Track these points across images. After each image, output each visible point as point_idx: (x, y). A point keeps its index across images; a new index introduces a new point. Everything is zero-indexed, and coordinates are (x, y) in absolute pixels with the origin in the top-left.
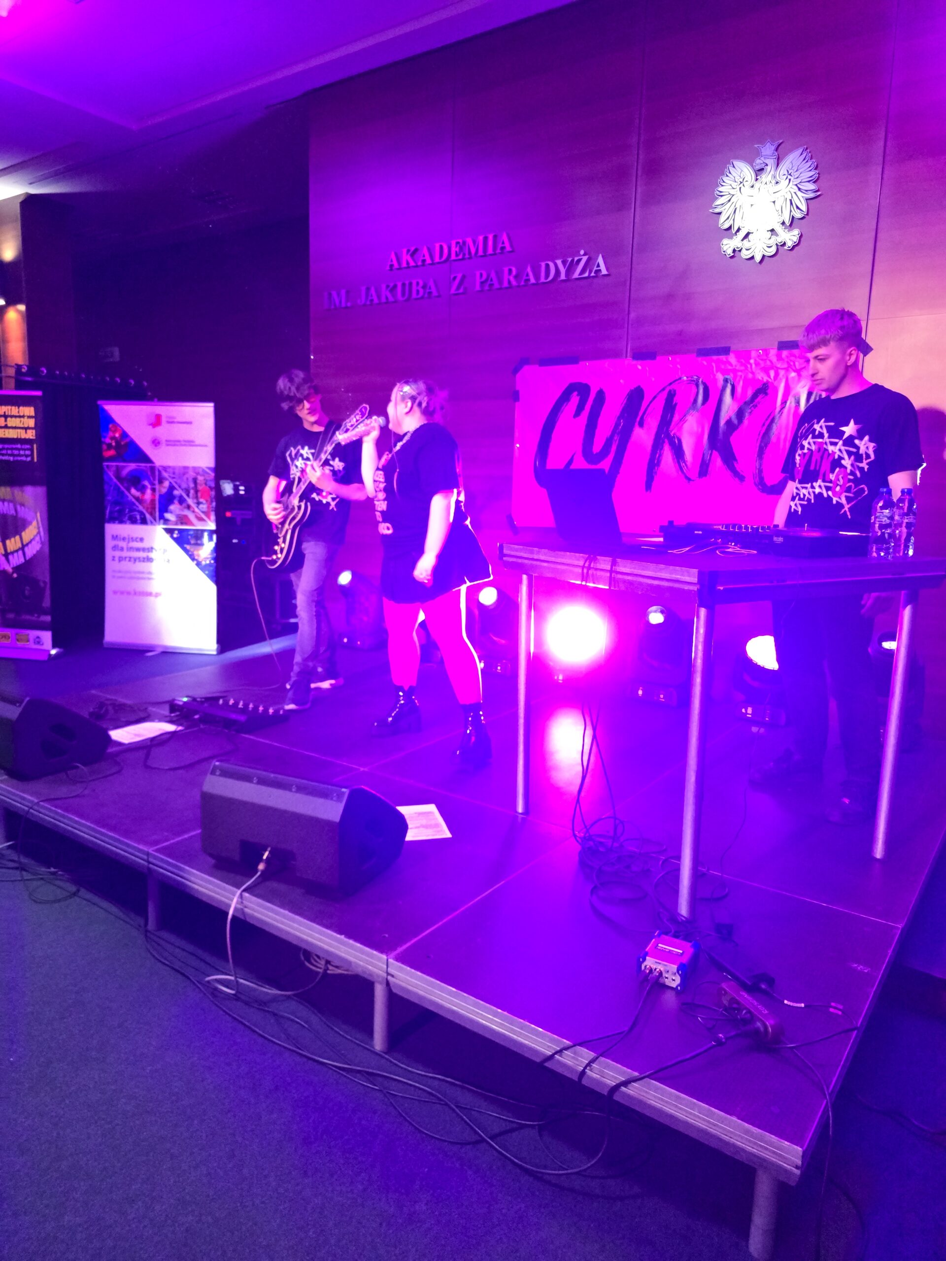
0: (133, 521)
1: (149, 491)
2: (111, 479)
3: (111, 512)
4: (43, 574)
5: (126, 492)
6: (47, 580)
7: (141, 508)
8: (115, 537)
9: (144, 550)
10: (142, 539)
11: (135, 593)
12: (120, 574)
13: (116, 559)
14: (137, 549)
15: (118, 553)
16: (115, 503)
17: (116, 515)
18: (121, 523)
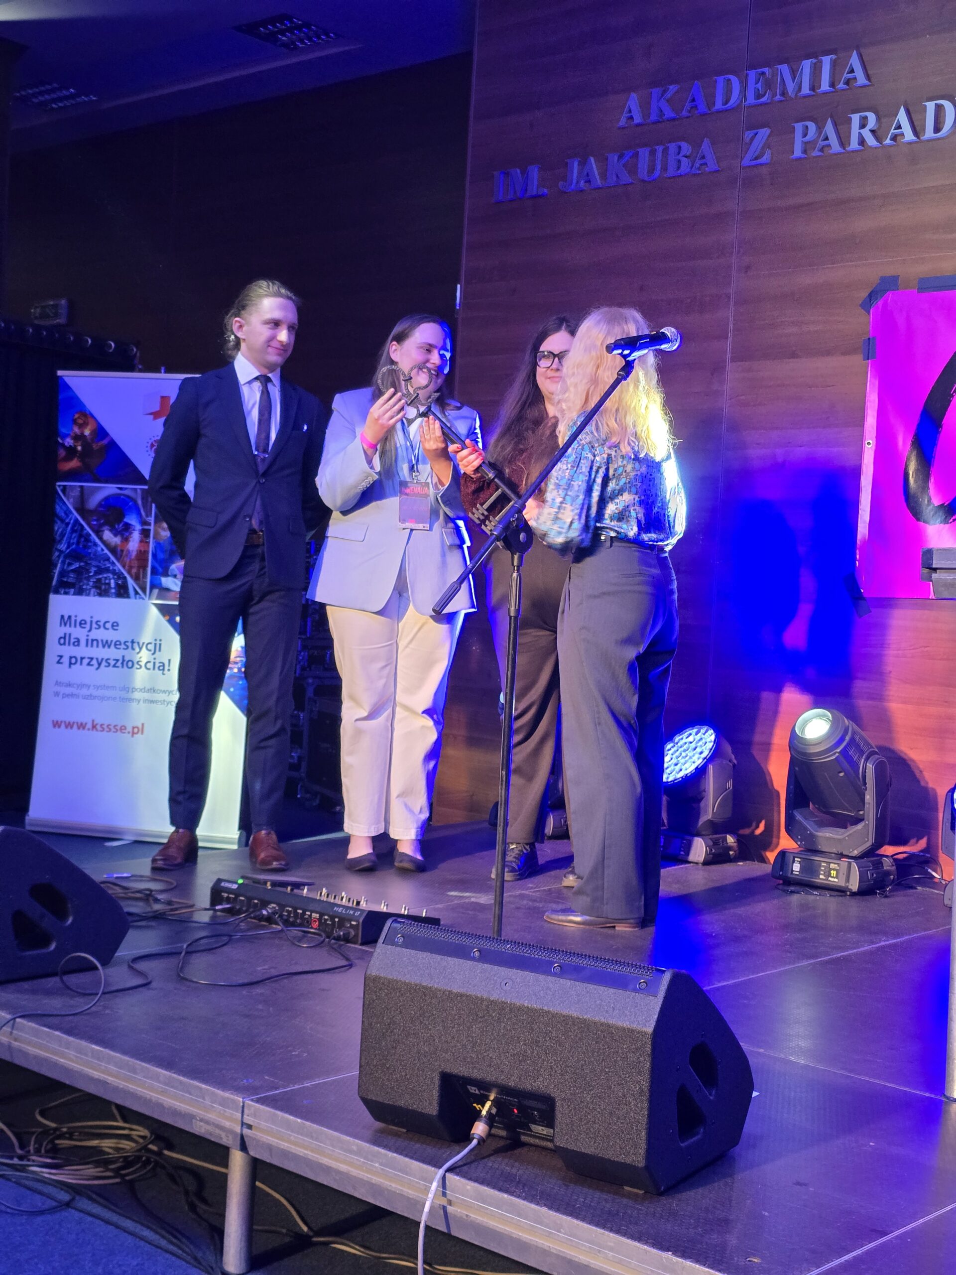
0: (103, 592)
1: (136, 536)
2: (68, 512)
3: (62, 573)
5: (94, 536)
7: (119, 566)
8: (65, 621)
9: (117, 644)
10: (115, 625)
11: (94, 727)
12: (68, 690)
13: (65, 660)
14: (107, 644)
15: (68, 651)
16: (75, 555)
17: (72, 578)
18: (80, 592)
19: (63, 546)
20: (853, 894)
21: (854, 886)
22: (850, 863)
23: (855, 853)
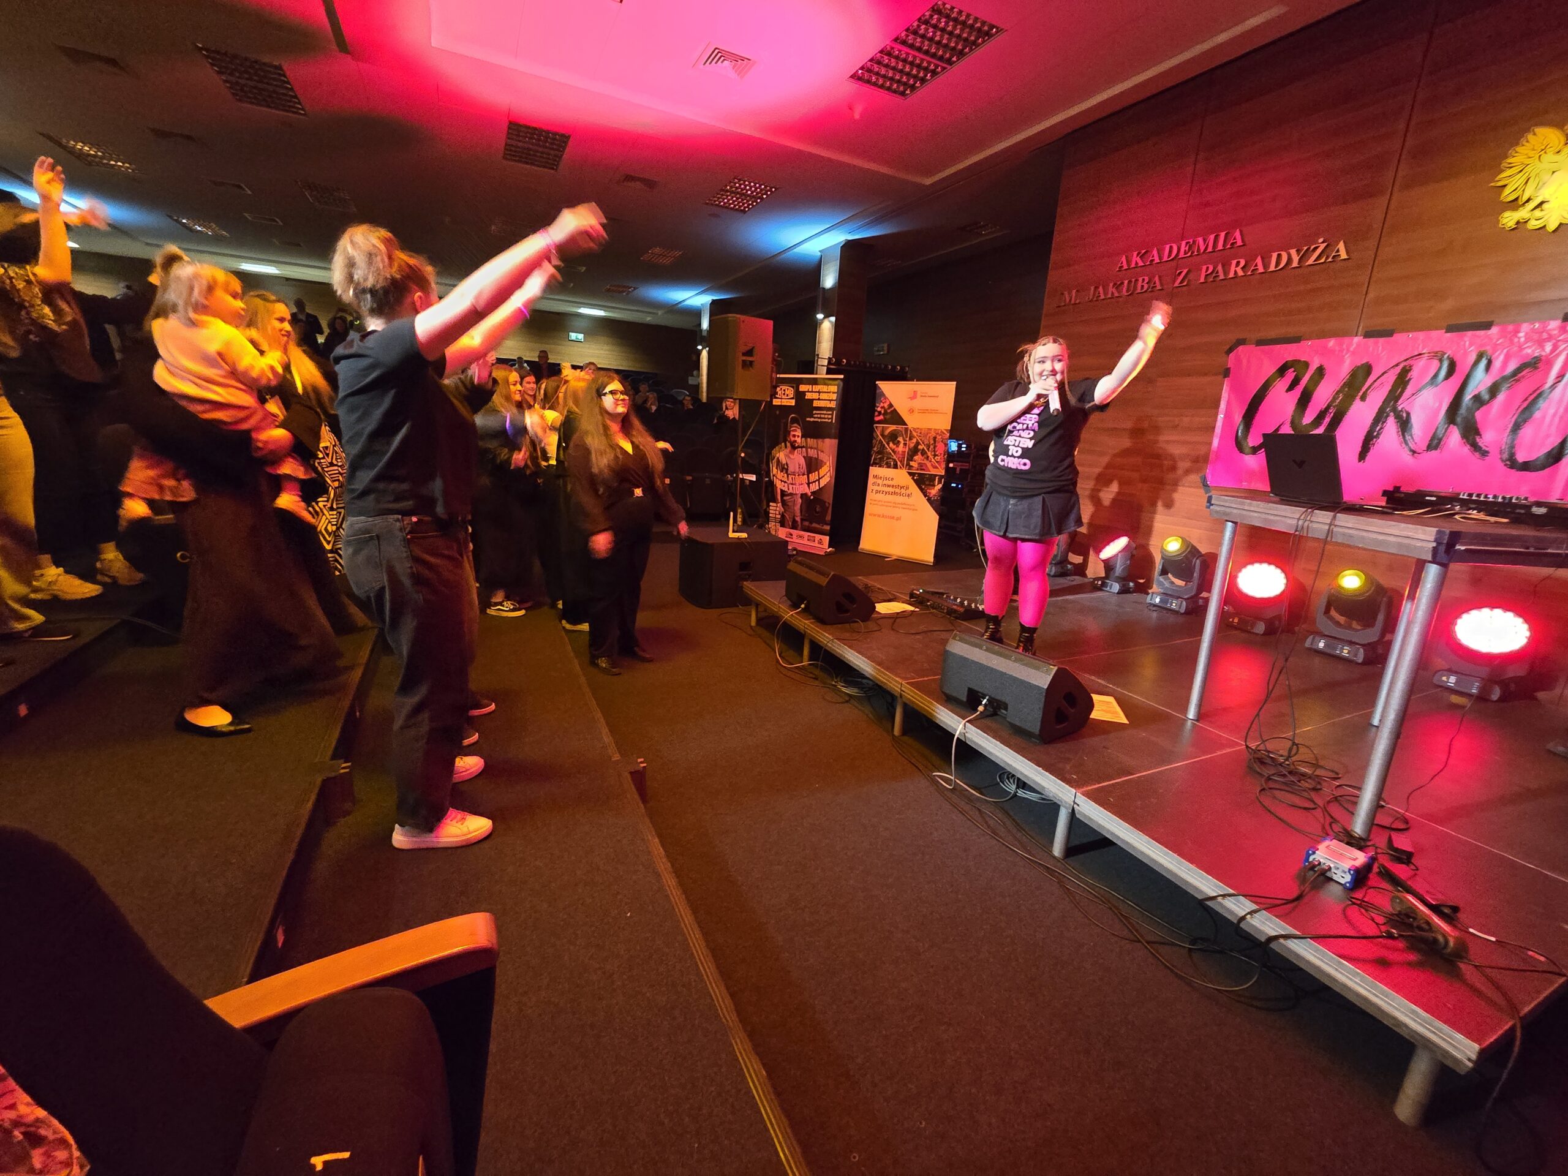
0: (889, 467)
1: (902, 445)
2: (878, 436)
3: (875, 459)
4: (829, 498)
5: (886, 445)
6: (831, 502)
7: (895, 457)
8: (875, 477)
9: (893, 486)
10: (892, 479)
11: (883, 516)
12: (875, 503)
13: (874, 491)
14: (889, 486)
15: (876, 488)
16: (878, 453)
17: (877, 461)
18: (880, 466)
19: (875, 449)
20: (1182, 614)
21: (1183, 610)
22: (1182, 602)
23: (1186, 597)
